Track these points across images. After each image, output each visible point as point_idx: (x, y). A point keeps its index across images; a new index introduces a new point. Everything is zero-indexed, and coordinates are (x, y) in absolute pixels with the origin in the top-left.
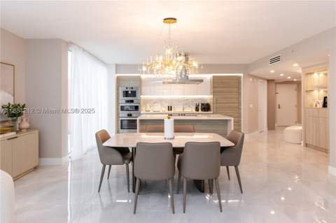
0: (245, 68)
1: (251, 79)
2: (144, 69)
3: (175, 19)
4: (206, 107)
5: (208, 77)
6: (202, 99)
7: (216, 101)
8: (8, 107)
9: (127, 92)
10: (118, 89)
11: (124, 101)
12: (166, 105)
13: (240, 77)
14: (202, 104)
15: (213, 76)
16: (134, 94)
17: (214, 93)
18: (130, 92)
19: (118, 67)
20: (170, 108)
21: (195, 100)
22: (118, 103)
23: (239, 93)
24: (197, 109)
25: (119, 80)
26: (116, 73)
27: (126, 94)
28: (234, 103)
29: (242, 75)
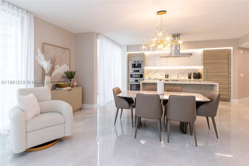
0: (235, 42)
1: (241, 52)
2: (144, 47)
3: (165, 11)
4: (198, 76)
5: (199, 51)
6: (194, 70)
7: (206, 70)
8: (67, 73)
9: (134, 64)
10: (128, 63)
11: (133, 71)
12: (164, 74)
13: (230, 50)
14: (194, 74)
15: (204, 51)
16: (139, 66)
17: (205, 64)
18: (137, 65)
19: (129, 48)
20: (167, 76)
21: (188, 70)
22: (128, 72)
23: (229, 64)
24: (190, 77)
25: (129, 56)
26: (127, 51)
27: (134, 66)
28: (224, 72)
29: (232, 48)
